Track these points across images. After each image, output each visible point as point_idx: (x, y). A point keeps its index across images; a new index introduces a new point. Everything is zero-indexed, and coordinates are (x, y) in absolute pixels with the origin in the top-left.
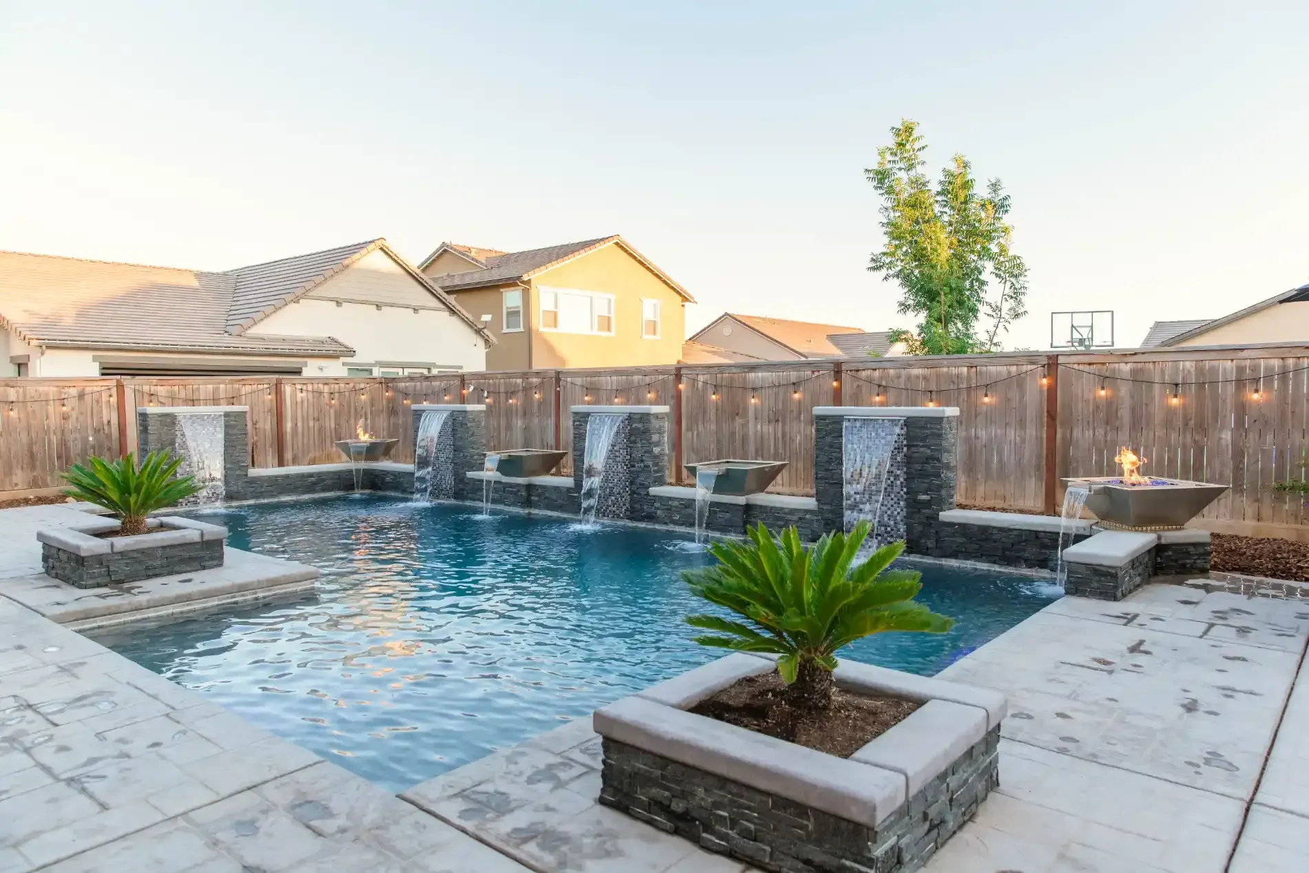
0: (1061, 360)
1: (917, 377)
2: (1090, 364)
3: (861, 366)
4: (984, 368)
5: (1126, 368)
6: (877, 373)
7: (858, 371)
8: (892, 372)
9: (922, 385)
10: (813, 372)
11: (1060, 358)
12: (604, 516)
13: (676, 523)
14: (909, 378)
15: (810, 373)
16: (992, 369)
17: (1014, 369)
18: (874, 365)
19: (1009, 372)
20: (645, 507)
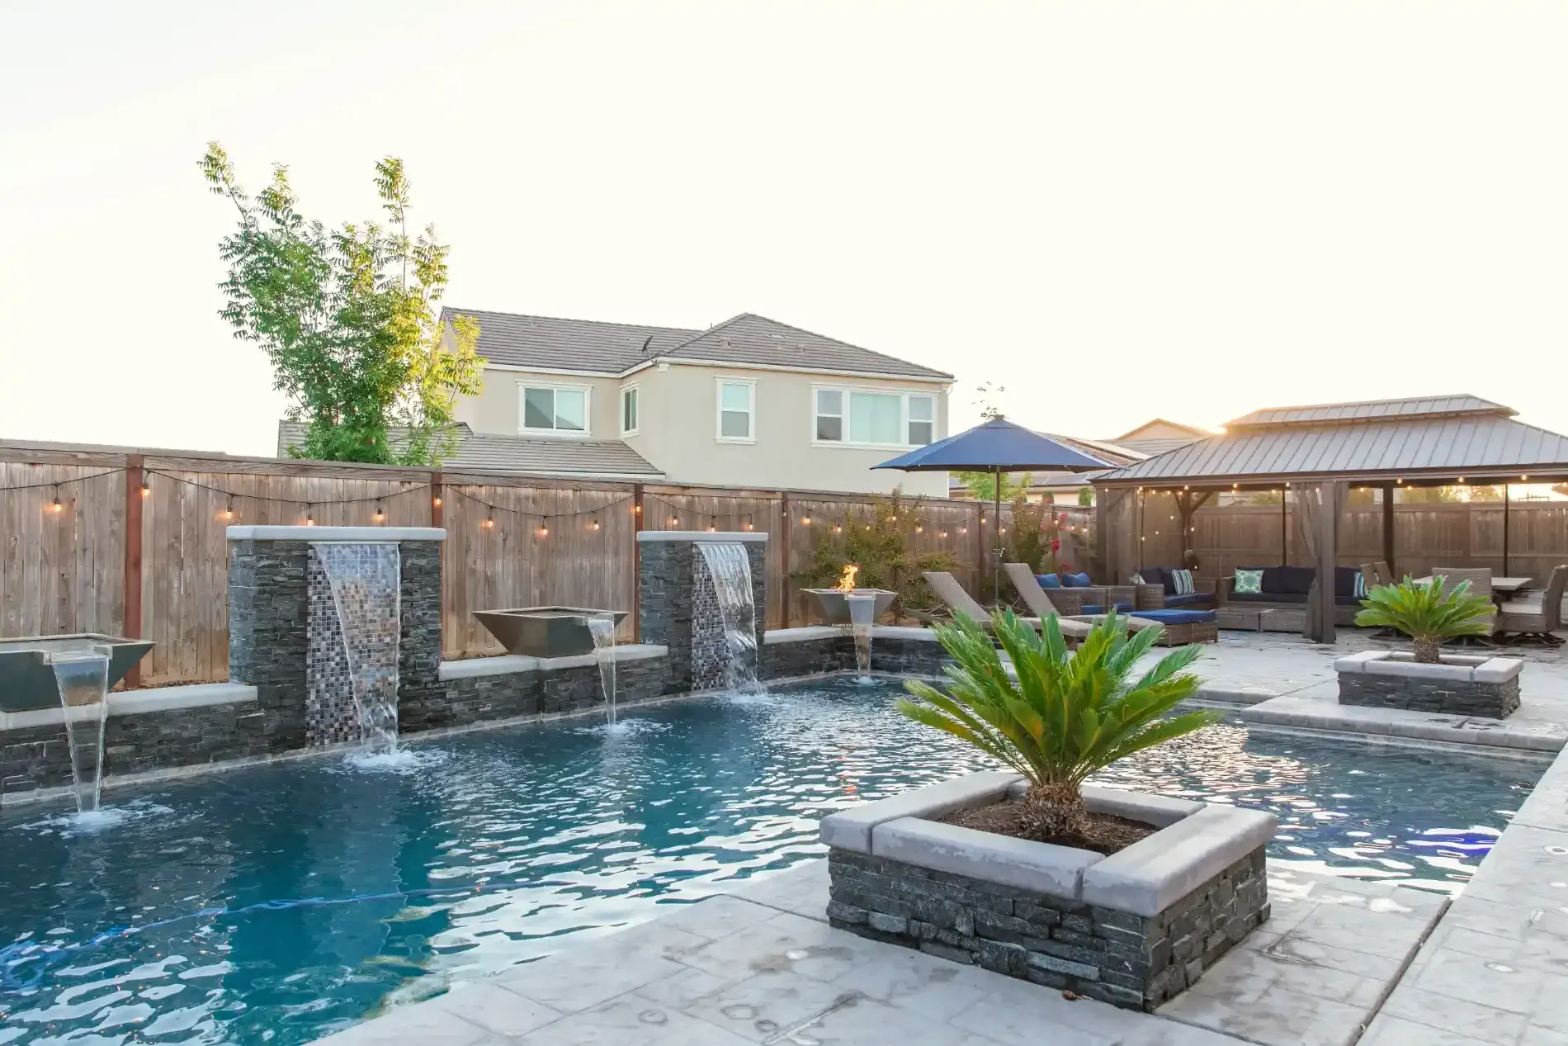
0: (646, 489)
1: (527, 498)
2: (663, 494)
3: (466, 479)
4: (587, 492)
5: (683, 500)
6: (483, 490)
7: (460, 486)
8: (499, 490)
9: (531, 508)
10: (402, 483)
11: (645, 487)
12: (337, 741)
13: (486, 717)
14: (519, 500)
15: (398, 483)
16: (594, 493)
17: (609, 495)
18: (481, 481)
19: (606, 499)
20: (428, 703)
